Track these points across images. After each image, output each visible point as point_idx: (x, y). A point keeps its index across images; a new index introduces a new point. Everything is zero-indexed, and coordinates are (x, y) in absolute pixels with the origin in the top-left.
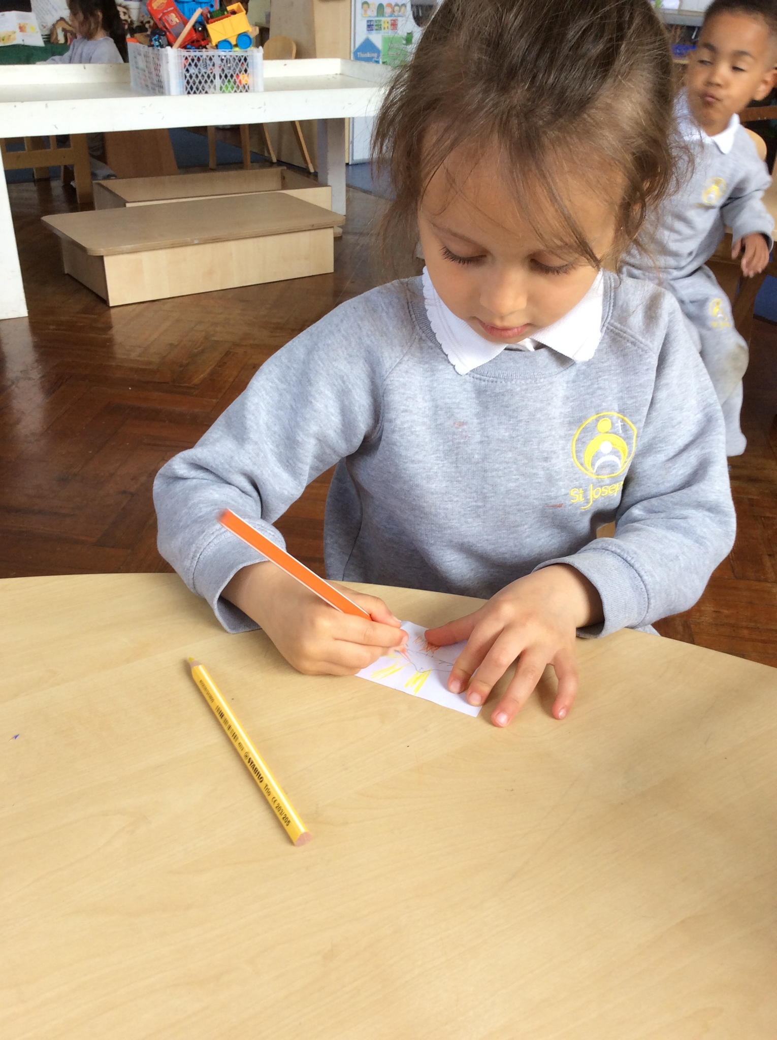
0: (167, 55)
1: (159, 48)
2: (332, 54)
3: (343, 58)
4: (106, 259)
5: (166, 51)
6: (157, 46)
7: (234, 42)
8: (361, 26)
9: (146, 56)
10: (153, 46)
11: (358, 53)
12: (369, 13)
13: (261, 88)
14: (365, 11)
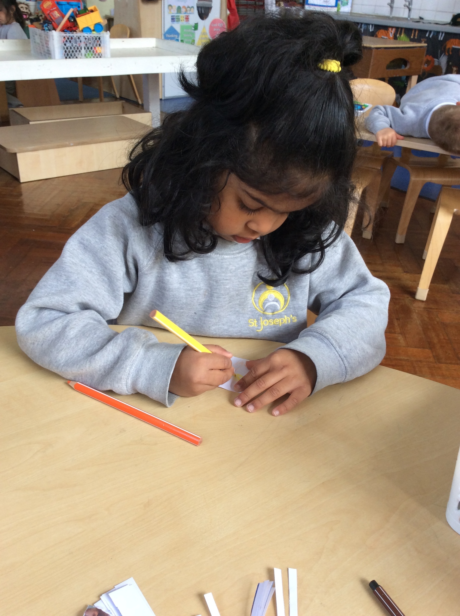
0: (53, 36)
1: (48, 31)
2: (151, 36)
3: (157, 38)
4: (18, 155)
5: (52, 33)
7: (92, 28)
8: (168, 18)
9: (40, 36)
10: (44, 30)
11: (166, 35)
12: (172, 11)
13: (109, 55)
14: (170, 10)
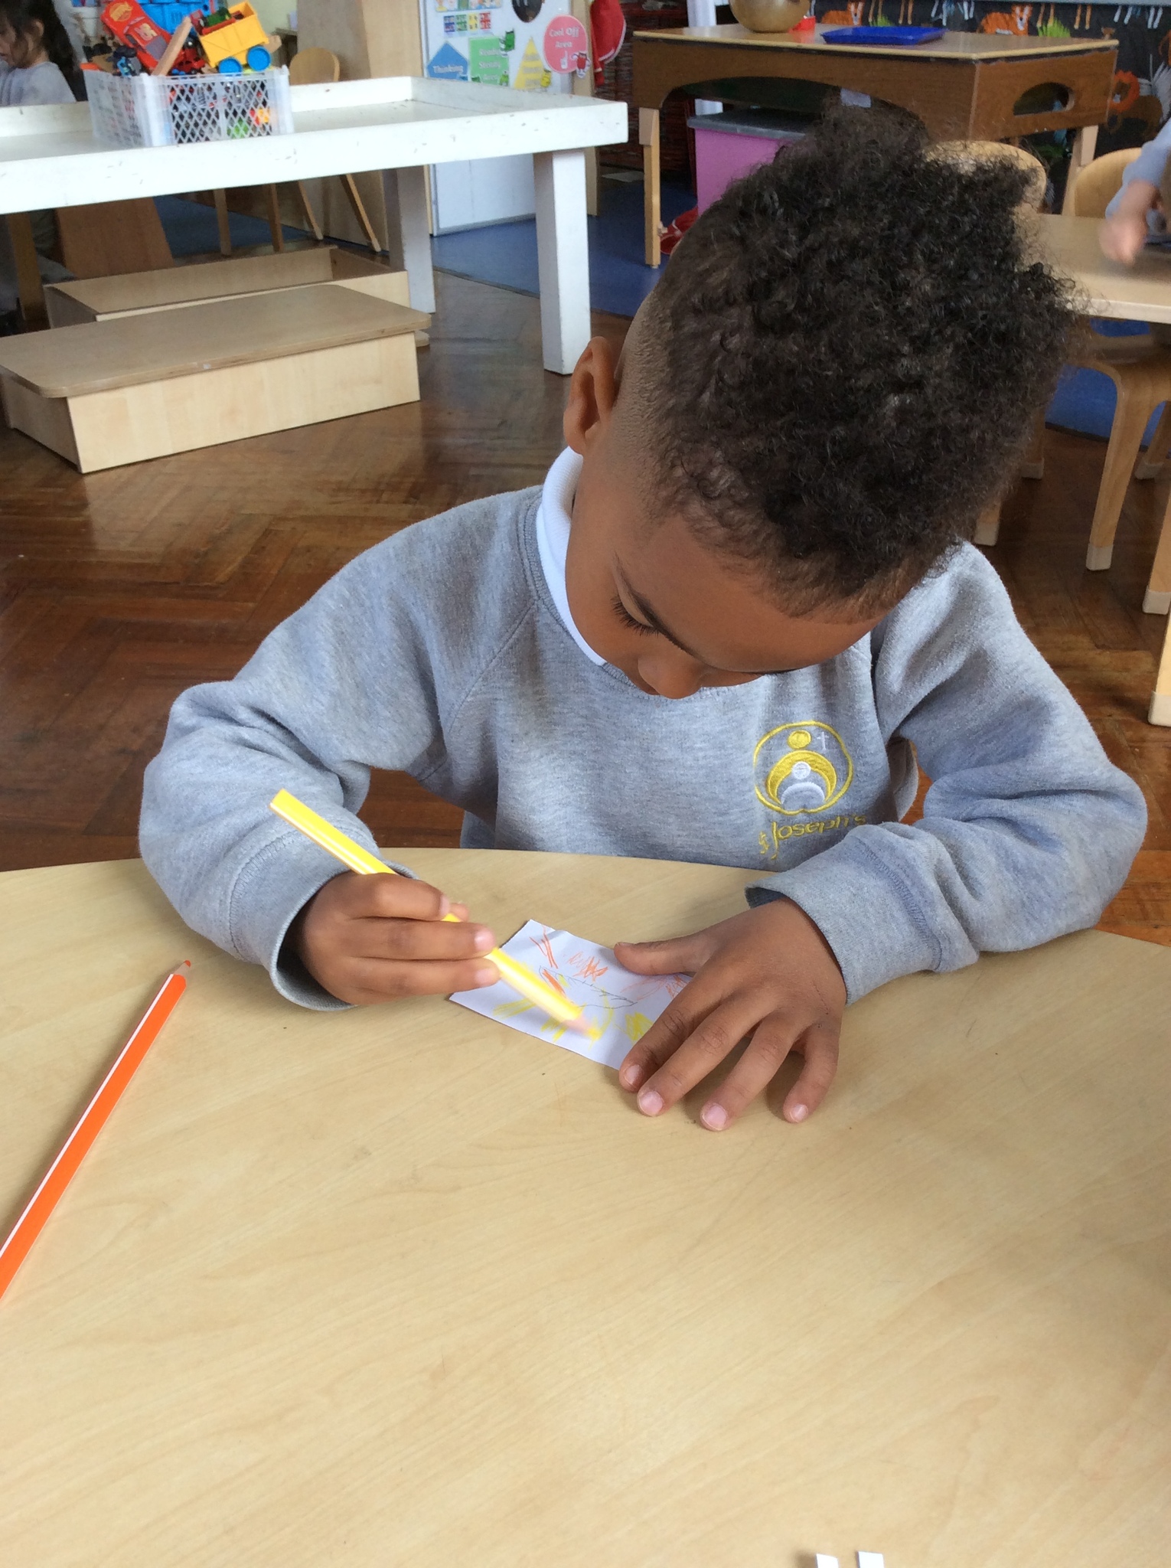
0: (142, 87)
1: (130, 76)
2: (396, 71)
3: (413, 75)
4: (71, 403)
5: (141, 80)
6: (127, 74)
7: (243, 61)
8: (436, 25)
9: (112, 90)
10: (119, 74)
11: (434, 67)
12: (446, 5)
13: (289, 126)
